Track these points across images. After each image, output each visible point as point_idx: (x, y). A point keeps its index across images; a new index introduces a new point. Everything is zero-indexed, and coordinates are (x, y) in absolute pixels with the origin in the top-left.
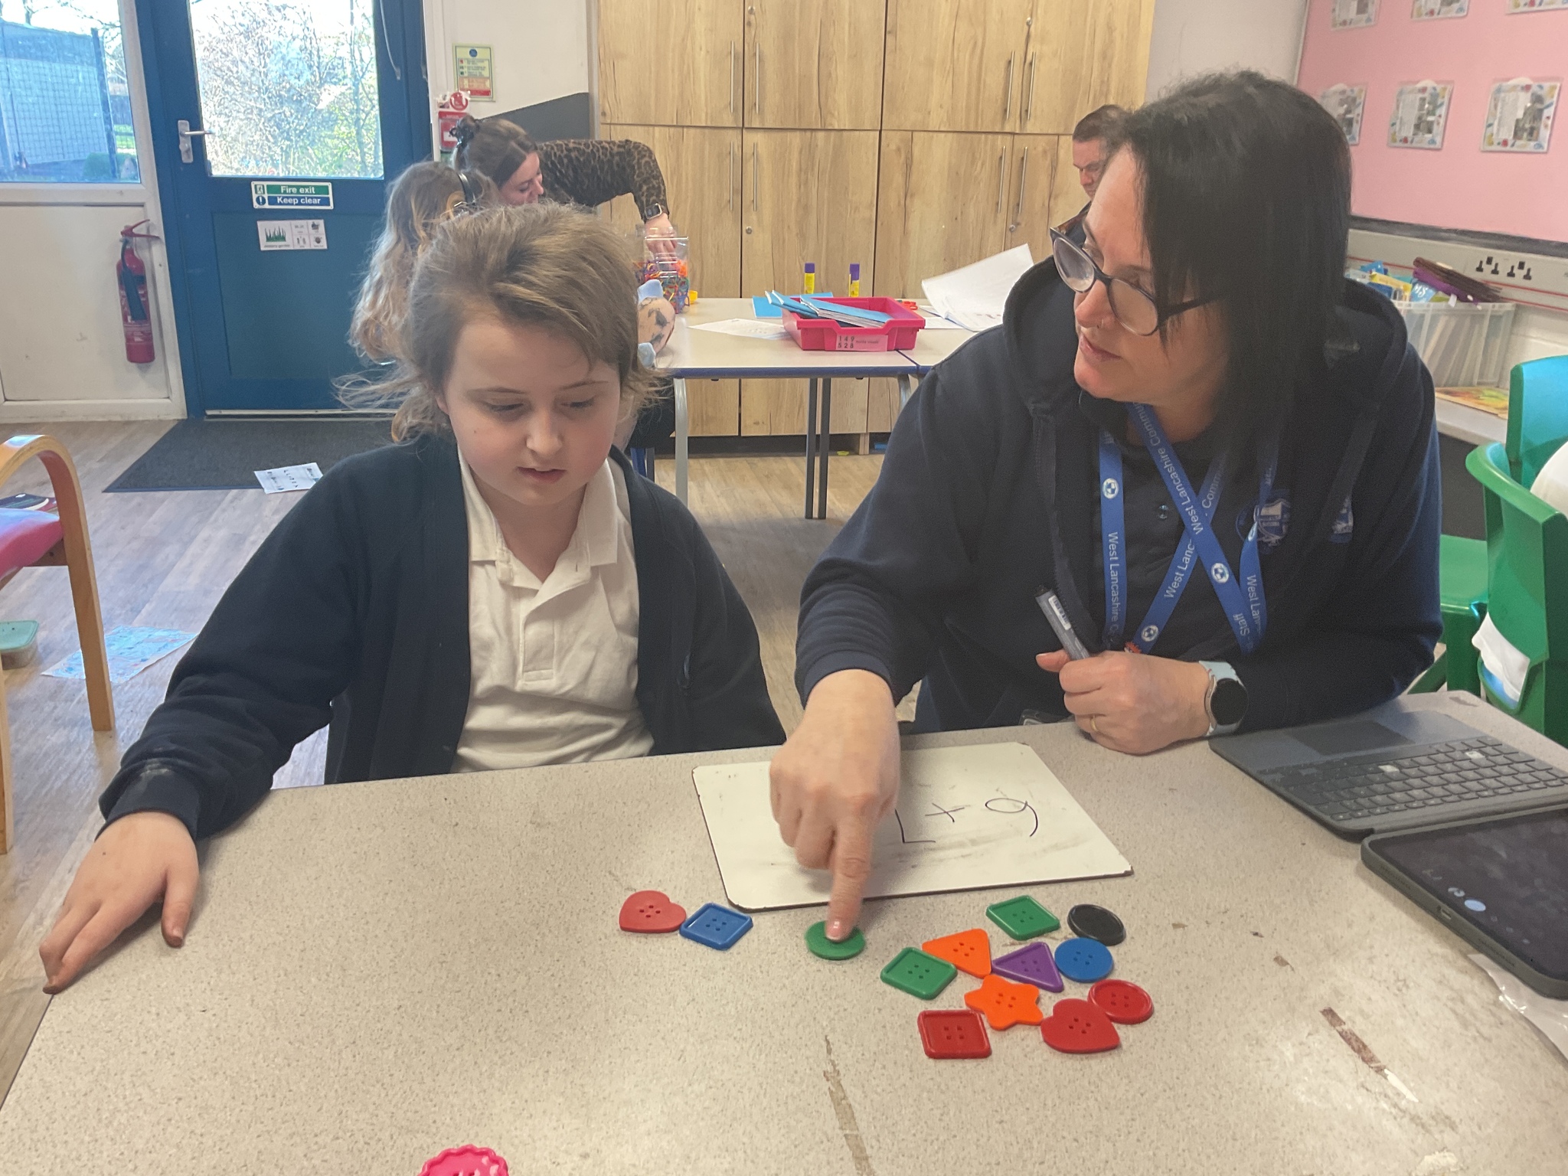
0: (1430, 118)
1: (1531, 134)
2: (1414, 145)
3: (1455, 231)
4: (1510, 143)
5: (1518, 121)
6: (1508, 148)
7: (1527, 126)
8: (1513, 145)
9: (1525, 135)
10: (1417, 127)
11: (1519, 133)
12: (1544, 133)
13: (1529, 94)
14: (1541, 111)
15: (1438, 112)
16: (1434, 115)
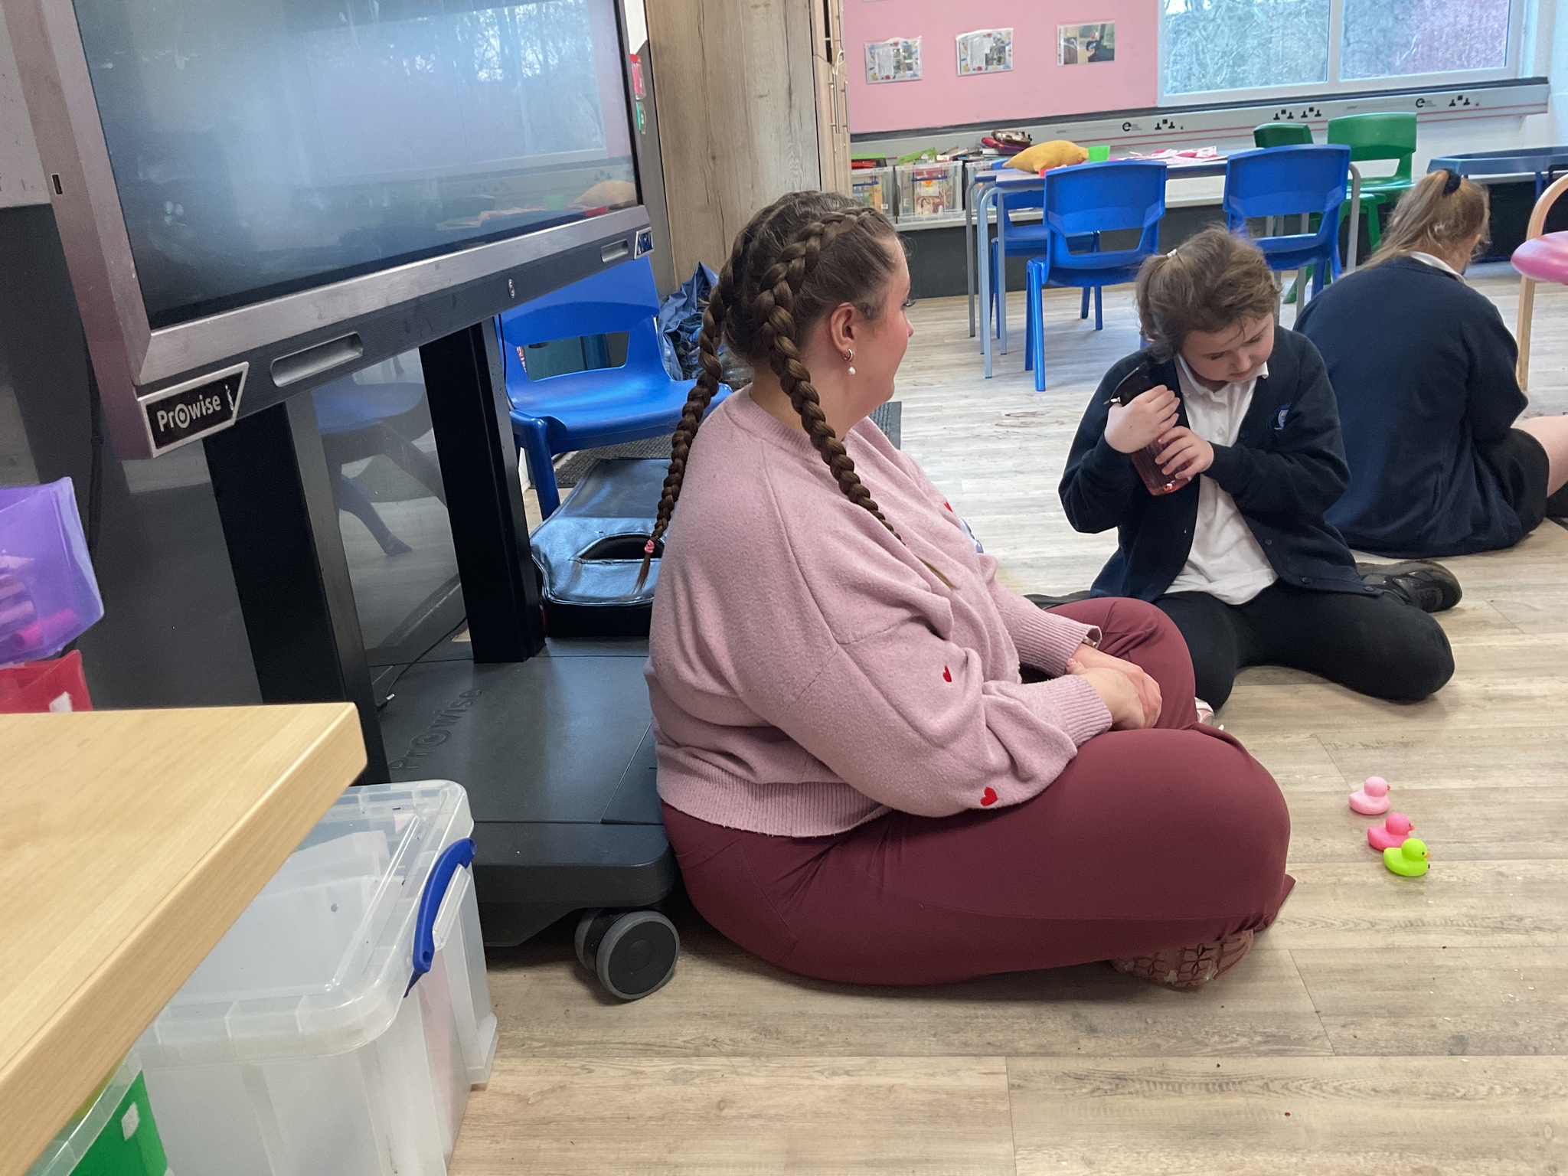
0: (907, 61)
1: (999, 60)
2: (896, 79)
3: (951, 127)
4: (984, 68)
5: (986, 55)
6: (983, 71)
7: (995, 57)
8: (986, 69)
9: (995, 62)
10: (898, 67)
11: (990, 62)
12: (1009, 60)
13: (992, 39)
14: (1004, 48)
15: (914, 57)
16: (911, 58)
